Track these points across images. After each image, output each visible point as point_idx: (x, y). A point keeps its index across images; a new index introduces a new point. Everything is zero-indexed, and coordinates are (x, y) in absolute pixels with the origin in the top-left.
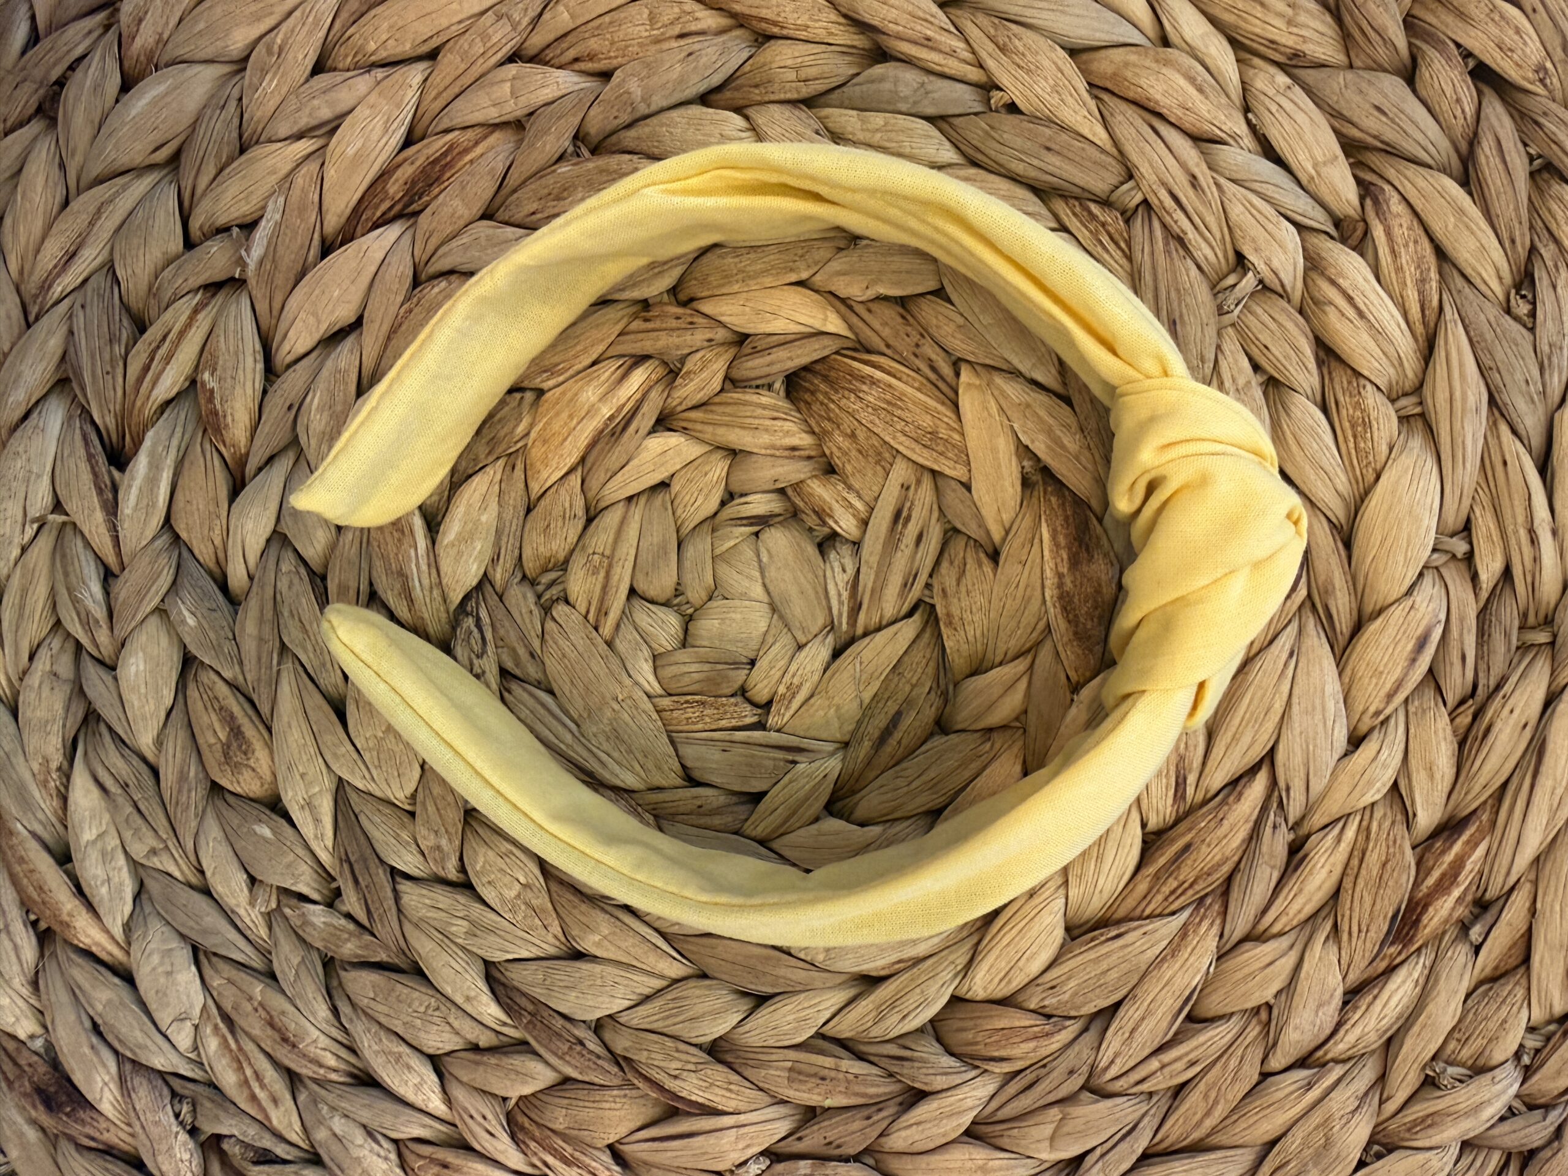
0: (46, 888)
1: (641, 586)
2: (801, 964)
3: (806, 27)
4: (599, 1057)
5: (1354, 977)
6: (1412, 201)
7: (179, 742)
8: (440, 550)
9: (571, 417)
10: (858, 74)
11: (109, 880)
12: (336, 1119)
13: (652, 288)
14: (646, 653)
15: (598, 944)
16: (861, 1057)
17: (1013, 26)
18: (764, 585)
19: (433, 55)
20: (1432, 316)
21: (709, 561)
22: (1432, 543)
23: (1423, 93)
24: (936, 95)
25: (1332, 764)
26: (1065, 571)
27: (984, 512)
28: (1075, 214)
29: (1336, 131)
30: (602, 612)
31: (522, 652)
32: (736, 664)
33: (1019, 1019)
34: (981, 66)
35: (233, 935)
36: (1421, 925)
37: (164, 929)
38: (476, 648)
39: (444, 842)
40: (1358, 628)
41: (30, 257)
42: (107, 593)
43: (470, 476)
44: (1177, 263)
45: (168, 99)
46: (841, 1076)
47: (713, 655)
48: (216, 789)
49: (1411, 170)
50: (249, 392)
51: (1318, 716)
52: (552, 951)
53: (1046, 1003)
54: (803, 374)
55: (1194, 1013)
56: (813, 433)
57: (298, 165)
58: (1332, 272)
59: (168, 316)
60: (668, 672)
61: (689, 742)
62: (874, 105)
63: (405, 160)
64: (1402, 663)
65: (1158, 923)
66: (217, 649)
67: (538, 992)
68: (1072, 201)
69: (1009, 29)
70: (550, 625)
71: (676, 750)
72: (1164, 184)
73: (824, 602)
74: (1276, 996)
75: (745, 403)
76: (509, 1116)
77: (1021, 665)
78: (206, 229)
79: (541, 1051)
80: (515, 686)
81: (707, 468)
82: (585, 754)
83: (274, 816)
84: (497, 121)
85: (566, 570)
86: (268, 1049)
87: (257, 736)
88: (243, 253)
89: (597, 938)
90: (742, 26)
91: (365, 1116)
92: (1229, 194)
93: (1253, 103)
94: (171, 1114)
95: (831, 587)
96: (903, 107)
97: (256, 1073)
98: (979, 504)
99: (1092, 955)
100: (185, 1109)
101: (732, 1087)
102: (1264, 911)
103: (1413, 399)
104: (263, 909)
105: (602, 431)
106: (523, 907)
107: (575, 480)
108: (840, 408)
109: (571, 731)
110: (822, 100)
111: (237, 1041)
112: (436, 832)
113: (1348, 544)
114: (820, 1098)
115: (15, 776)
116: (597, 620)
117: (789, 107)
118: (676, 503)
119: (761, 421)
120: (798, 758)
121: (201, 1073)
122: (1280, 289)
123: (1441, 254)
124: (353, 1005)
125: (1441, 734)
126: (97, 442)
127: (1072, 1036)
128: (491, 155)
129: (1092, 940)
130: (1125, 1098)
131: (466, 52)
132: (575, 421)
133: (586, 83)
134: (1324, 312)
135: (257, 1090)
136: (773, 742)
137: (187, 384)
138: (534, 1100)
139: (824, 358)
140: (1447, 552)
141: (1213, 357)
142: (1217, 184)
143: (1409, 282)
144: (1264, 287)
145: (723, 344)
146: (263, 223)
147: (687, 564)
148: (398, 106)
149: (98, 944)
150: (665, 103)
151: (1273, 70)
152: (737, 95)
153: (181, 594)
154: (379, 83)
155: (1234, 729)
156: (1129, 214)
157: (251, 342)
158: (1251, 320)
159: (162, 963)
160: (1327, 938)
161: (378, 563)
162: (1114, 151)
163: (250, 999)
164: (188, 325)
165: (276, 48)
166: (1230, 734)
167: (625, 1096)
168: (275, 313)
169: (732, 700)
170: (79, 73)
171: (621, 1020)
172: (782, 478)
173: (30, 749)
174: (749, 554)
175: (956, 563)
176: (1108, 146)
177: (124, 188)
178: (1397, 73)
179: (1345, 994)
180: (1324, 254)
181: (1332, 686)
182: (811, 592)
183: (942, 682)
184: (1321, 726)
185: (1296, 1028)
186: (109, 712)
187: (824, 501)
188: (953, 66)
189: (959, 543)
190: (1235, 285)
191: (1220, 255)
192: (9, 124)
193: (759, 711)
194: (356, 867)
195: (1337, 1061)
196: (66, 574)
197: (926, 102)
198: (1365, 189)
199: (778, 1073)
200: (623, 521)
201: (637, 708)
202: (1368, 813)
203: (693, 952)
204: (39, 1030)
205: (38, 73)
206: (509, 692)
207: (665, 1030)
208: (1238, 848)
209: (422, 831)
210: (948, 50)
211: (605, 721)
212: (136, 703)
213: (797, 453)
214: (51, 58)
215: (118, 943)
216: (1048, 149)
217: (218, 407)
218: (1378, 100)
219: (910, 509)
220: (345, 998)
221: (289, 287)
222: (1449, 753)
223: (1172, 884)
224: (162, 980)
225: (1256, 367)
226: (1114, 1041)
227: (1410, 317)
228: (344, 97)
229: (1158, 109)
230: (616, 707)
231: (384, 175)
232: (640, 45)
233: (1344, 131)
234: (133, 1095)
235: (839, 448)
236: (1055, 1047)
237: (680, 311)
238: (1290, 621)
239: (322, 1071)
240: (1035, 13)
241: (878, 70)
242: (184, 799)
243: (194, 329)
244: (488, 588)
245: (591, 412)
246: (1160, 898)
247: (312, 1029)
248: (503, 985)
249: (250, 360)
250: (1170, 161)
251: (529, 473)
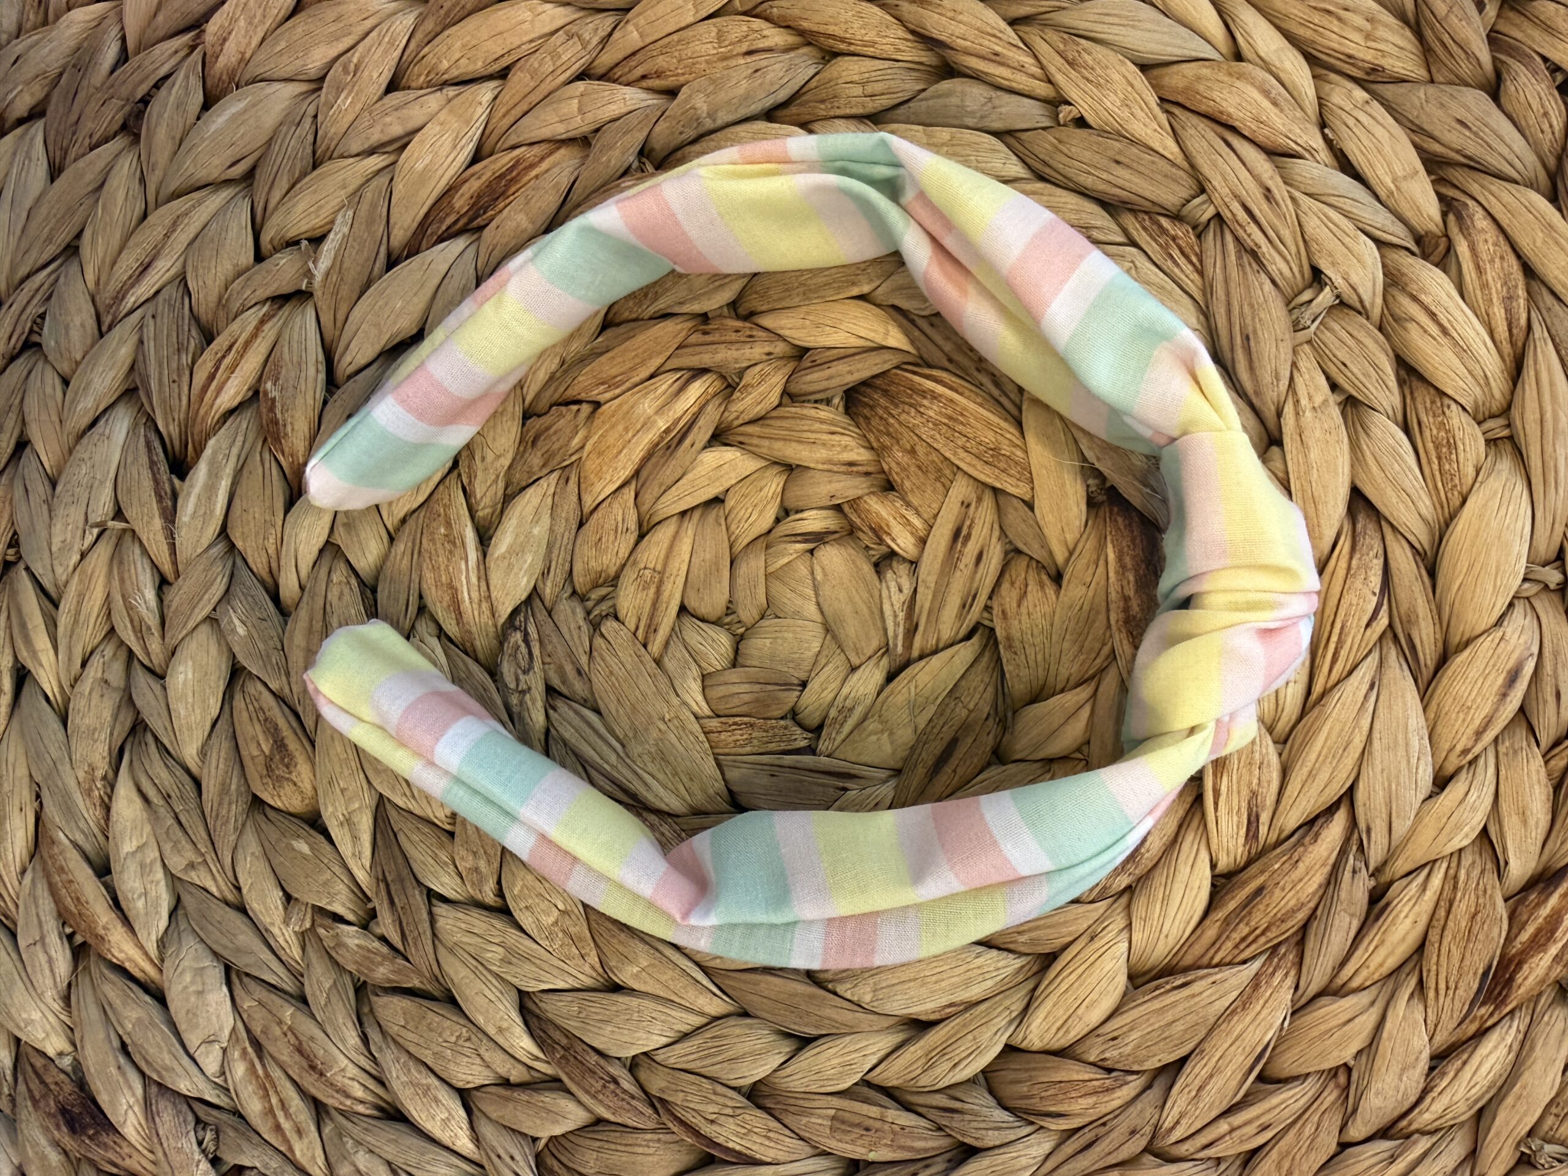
0: (83, 899)
1: (692, 603)
2: (846, 1004)
3: (873, 44)
4: (633, 1097)
5: (1442, 1038)
6: (1497, 216)
7: (223, 754)
8: (491, 563)
9: (626, 429)
10: (924, 90)
11: (146, 894)
12: (361, 1153)
13: (713, 301)
14: (695, 671)
15: (636, 976)
16: (908, 1107)
17: (1083, 41)
18: (818, 604)
19: (503, 74)
20: (1519, 334)
21: (762, 579)
22: (1523, 571)
23: (1509, 108)
24: (1003, 110)
25: (1416, 805)
26: (1131, 593)
27: (1046, 531)
28: (1144, 228)
29: (1416, 146)
30: (652, 628)
31: (569, 668)
32: (787, 686)
33: (1078, 1072)
34: (1050, 82)
35: (266, 956)
36: (1515, 985)
37: (198, 946)
38: (522, 664)
39: (482, 864)
40: (1443, 660)
41: (107, 268)
42: (160, 599)
43: (524, 488)
44: (1250, 277)
45: (246, 116)
46: (886, 1127)
47: (762, 676)
48: (257, 803)
49: (1496, 185)
50: (310, 402)
51: (1401, 752)
52: (589, 982)
53: (1107, 1055)
54: (863, 389)
55: (1267, 1073)
56: (872, 448)
57: (368, 181)
58: (1413, 288)
59: (235, 326)
60: (716, 693)
61: (735, 765)
62: (940, 120)
63: (473, 175)
64: (1492, 699)
65: (1227, 973)
66: (265, 659)
67: (572, 1025)
68: (1141, 215)
69: (1078, 44)
70: (598, 641)
71: (723, 774)
72: (1236, 197)
73: (879, 624)
74: (1355, 1057)
75: (803, 417)
76: (538, 1157)
77: (1084, 693)
78: (275, 243)
79: (573, 1088)
80: (560, 704)
81: (763, 483)
82: (630, 775)
83: (312, 832)
84: (564, 137)
85: (616, 586)
86: (296, 1078)
87: (299, 747)
88: (311, 265)
89: (636, 969)
90: (809, 44)
91: (390, 1151)
92: (1304, 207)
93: (1330, 118)
94: (194, 1140)
95: (887, 607)
96: (970, 121)
97: (281, 1101)
98: (1041, 523)
99: (1156, 1005)
100: (209, 1136)
101: (771, 1134)
102: (1343, 964)
103: (1501, 421)
104: (297, 929)
105: (657, 444)
106: (560, 935)
107: (629, 494)
108: (900, 423)
109: (615, 751)
110: (889, 115)
111: (264, 1066)
112: (475, 853)
113: (1432, 573)
114: (863, 1151)
115: (60, 784)
116: (646, 638)
117: (854, 122)
118: (730, 519)
119: (818, 436)
120: (848, 785)
121: (227, 1100)
122: (1358, 306)
123: (1529, 271)
124: (383, 1033)
125: (1535, 778)
126: (160, 450)
127: (1133, 1093)
128: (556, 170)
129: (1157, 988)
130: (1191, 1164)
131: (536, 70)
132: (630, 434)
133: (652, 100)
134: (1405, 329)
135: (282, 1120)
136: (822, 767)
137: (250, 394)
138: (563, 1141)
139: (883, 373)
140: (1538, 581)
141: (1288, 374)
142: (1293, 199)
143: (1495, 300)
144: (1342, 304)
145: (781, 358)
146: (331, 236)
147: (740, 581)
148: (467, 122)
149: (130, 960)
150: (731, 118)
151: (1350, 85)
152: (802, 109)
153: (233, 603)
154: (449, 101)
155: (1310, 765)
156: (1200, 228)
157: (314, 352)
158: (1327, 336)
159: (193, 982)
160: (1412, 995)
161: (428, 575)
162: (1185, 165)
163: (280, 1023)
164: (254, 335)
165: (352, 67)
166: (1305, 771)
167: (659, 1140)
168: (339, 324)
169: (782, 722)
170: (163, 91)
171: (656, 1058)
172: (838, 494)
173: (77, 756)
174: (802, 570)
175: (1017, 584)
176: (1179, 159)
177: (200, 202)
178: (1481, 87)
179: (1433, 1058)
180: (1405, 270)
181: (1416, 720)
182: (865, 611)
183: (1000, 708)
184: (1404, 764)
185: (1377, 1094)
186: (156, 723)
187: (882, 518)
188: (1021, 81)
189: (1021, 564)
190: (1311, 301)
191: (1296, 269)
192: (94, 140)
193: (810, 735)
194: (393, 888)
195: (1423, 1133)
196: (122, 581)
197: (993, 116)
198: (1447, 205)
199: (819, 1121)
200: (676, 536)
201: (684, 729)
202: (1455, 859)
203: (734, 988)
204: (68, 1048)
205: (124, 91)
206: (554, 709)
207: (703, 1071)
208: (1314, 894)
209: (460, 852)
210: (1016, 64)
211: (652, 742)
212: (182, 712)
213: (855, 469)
214: (136, 77)
215: (151, 961)
216: (1118, 162)
217: (279, 416)
218: (1461, 114)
219: (970, 527)
220: (376, 1026)
221: (355, 298)
222: (1544, 797)
223: (1243, 930)
224: (193, 999)
225: (1334, 386)
226: (1179, 1100)
227: (1497, 337)
228: (416, 114)
229: (1231, 122)
230: (663, 727)
231: (451, 190)
232: (708, 62)
233: (1425, 145)
234: (157, 1119)
235: (898, 464)
236: (1117, 1103)
237: (739, 324)
238: (1370, 651)
239: (348, 1102)
240: (1105, 28)
241: (946, 85)
242: (224, 812)
243: (259, 340)
244: (537, 603)
245: (647, 424)
246: (1229, 945)
247: (342, 1057)
248: (538, 1017)
249: (312, 371)
250: (1244, 174)
251: (583, 486)
